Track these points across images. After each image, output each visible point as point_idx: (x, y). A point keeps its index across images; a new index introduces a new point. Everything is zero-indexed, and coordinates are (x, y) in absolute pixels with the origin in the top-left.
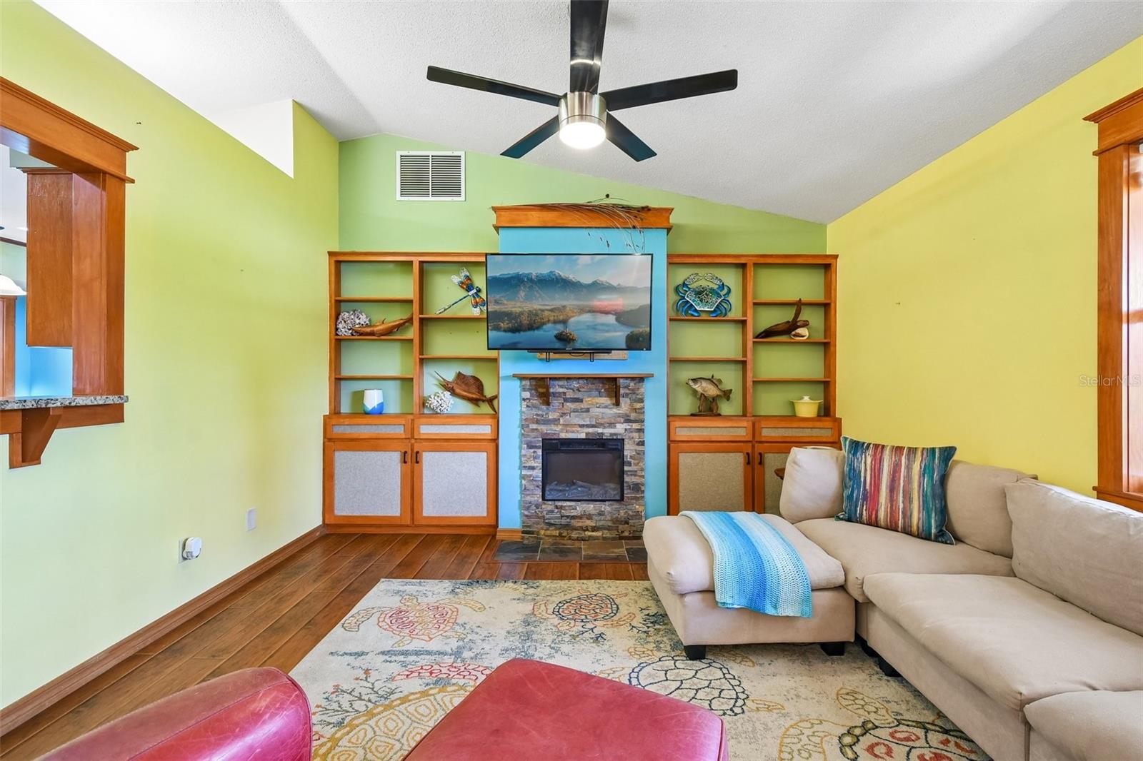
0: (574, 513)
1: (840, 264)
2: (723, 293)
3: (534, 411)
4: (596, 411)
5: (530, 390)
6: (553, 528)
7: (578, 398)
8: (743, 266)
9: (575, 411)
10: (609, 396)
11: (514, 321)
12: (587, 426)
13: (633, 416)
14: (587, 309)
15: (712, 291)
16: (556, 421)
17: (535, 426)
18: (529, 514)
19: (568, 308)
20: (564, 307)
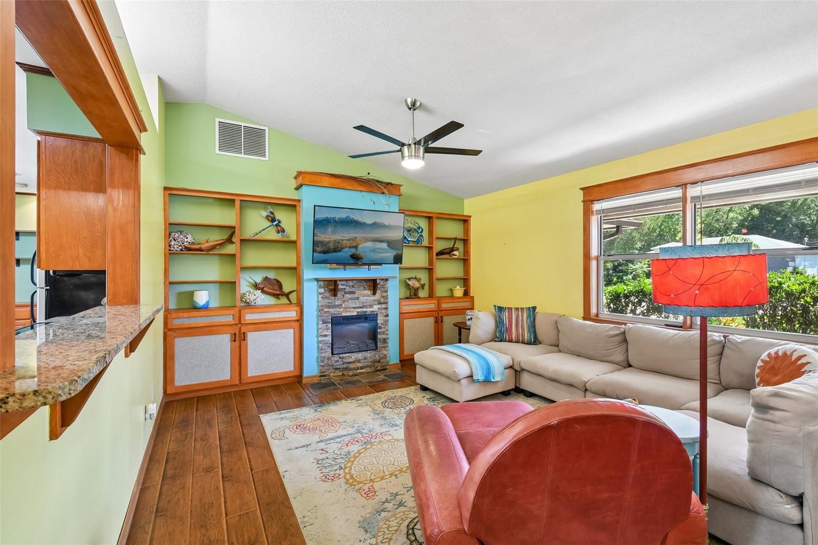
0: (350, 360)
1: (472, 220)
2: (419, 231)
3: (326, 301)
4: (362, 299)
5: (324, 287)
6: (338, 371)
7: (353, 292)
8: (430, 218)
9: (351, 299)
10: (370, 290)
11: (325, 247)
12: (358, 308)
13: (382, 300)
14: (371, 239)
15: (415, 230)
16: (340, 306)
17: (326, 310)
18: (324, 364)
19: (358, 239)
20: (356, 238)
